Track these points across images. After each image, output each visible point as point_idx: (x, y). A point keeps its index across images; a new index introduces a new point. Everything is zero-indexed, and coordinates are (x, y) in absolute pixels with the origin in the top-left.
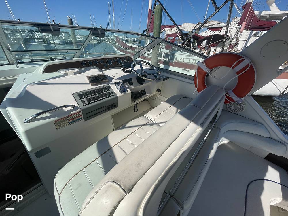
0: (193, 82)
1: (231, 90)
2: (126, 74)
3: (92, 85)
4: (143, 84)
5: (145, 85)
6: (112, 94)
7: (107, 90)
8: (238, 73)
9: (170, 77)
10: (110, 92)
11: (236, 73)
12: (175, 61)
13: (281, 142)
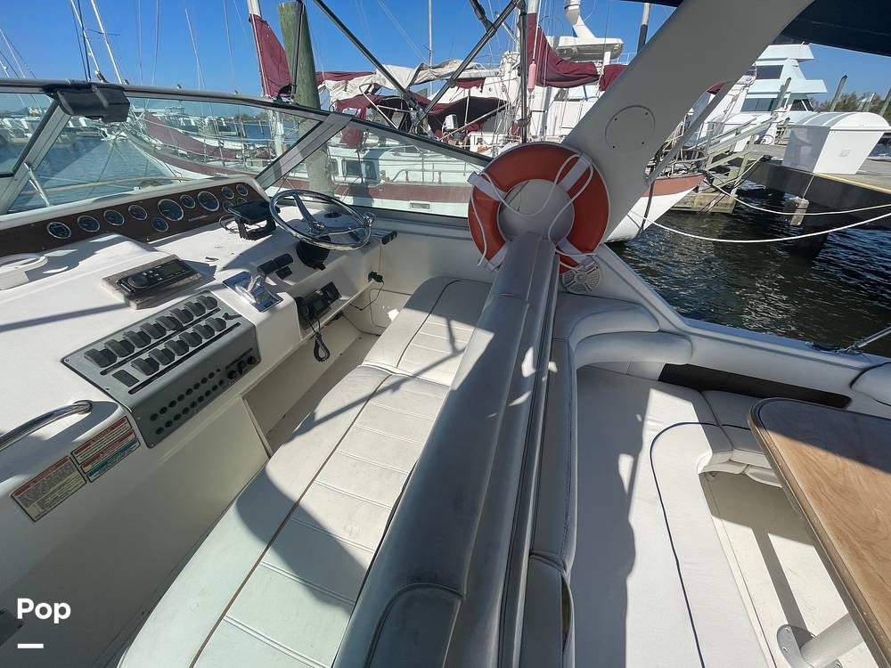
0: (468, 234)
1: (565, 238)
2: (252, 243)
3: (140, 307)
4: (323, 268)
5: (330, 266)
6: (229, 324)
7: (207, 311)
8: (571, 193)
9: (400, 232)
10: (219, 315)
11: (568, 192)
12: (382, 181)
13: (681, 335)
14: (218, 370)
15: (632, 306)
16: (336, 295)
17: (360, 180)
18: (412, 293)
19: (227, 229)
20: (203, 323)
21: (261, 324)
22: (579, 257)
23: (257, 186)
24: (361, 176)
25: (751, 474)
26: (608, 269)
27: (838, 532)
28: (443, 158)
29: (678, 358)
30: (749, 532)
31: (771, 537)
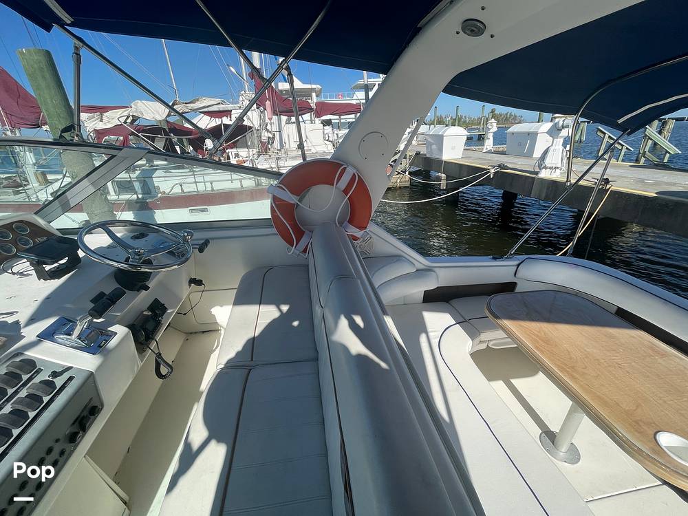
1: (347, 222)
4: (147, 288)
6: (59, 382)
7: (25, 377)
9: (211, 239)
10: (44, 376)
11: (343, 191)
12: (160, 195)
13: (429, 270)
14: (57, 441)
15: (396, 258)
16: (164, 309)
17: (135, 197)
18: (237, 287)
19: (14, 274)
20: (24, 393)
21: (99, 368)
22: (358, 233)
23: (41, 222)
24: (136, 193)
25: (492, 345)
26: (378, 238)
27: (558, 367)
28: (211, 171)
29: (431, 285)
30: (501, 382)
31: (511, 380)
